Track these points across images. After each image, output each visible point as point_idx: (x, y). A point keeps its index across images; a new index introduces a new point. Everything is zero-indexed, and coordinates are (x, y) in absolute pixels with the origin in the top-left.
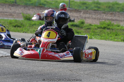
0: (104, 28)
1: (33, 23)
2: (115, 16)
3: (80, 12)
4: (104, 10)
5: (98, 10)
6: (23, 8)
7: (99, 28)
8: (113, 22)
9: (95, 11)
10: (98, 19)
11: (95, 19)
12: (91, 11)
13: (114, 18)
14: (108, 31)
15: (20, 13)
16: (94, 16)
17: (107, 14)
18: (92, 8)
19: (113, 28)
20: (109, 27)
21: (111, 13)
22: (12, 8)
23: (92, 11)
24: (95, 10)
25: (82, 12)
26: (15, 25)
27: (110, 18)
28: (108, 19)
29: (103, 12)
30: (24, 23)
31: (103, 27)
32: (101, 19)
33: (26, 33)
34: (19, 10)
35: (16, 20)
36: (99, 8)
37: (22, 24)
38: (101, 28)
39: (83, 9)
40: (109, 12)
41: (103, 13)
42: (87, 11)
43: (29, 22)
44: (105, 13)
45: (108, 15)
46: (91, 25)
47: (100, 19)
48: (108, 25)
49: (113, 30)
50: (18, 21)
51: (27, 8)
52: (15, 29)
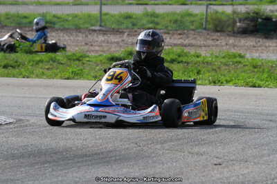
0: (172, 61)
1: (38, 59)
2: (188, 38)
3: (122, 33)
4: (167, 27)
8: (186, 50)
13: (187, 42)
14: (181, 65)
17: (173, 34)
18: (143, 25)
19: (189, 60)
20: (180, 59)
21: (179, 32)
25: (126, 34)
26: (3, 64)
27: (179, 42)
28: (175, 45)
29: (165, 31)
30: (20, 60)
31: (169, 59)
33: (28, 77)
36: (157, 24)
37: (16, 62)
39: (127, 28)
40: (177, 30)
41: (165, 33)
42: (136, 31)
43: (30, 57)
44: (168, 33)
45: (175, 36)
48: (179, 56)
49: (188, 63)
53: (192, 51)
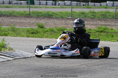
0: (101, 32)
1: (46, 30)
2: (108, 22)
4: (99, 18)
5: (94, 18)
6: (36, 19)
7: (97, 32)
8: (107, 27)
10: (95, 25)
11: (92, 25)
12: (89, 19)
13: (107, 24)
14: (105, 33)
15: (34, 23)
16: (91, 23)
17: (102, 20)
18: (89, 16)
19: (108, 31)
20: (105, 31)
21: (104, 20)
22: (27, 19)
23: (90, 19)
24: (92, 18)
26: (31, 32)
27: (104, 24)
28: (103, 25)
31: (100, 31)
32: (97, 24)
33: (42, 38)
34: (33, 21)
35: (32, 29)
36: (95, 16)
37: (37, 31)
38: (99, 31)
39: (82, 18)
40: (103, 19)
41: (98, 20)
42: (86, 19)
43: (42, 29)
44: (100, 20)
46: (90, 30)
47: (96, 25)
48: (104, 29)
49: (108, 32)
50: (34, 29)
51: (39, 19)
52: (33, 35)
53: (110, 28)
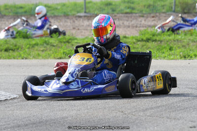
0: (148, 40)
1: (34, 42)
2: (160, 19)
4: (141, 11)
5: (131, 13)
7: (139, 41)
9: (128, 15)
10: (133, 27)
11: (129, 27)
12: (121, 15)
16: (126, 23)
17: (147, 17)
18: (122, 10)
20: (154, 38)
21: (152, 15)
23: (123, 15)
24: (127, 13)
26: (4, 48)
27: (152, 23)
28: (150, 26)
29: (140, 14)
30: (18, 44)
31: (145, 38)
32: (139, 26)
34: (6, 24)
36: (133, 9)
37: (16, 46)
38: (142, 40)
39: (108, 13)
40: (150, 14)
41: (140, 16)
42: (115, 16)
43: (26, 41)
44: (143, 16)
45: (149, 19)
46: (125, 37)
47: (136, 27)
48: (154, 35)
49: (161, 41)
52: (7, 54)
